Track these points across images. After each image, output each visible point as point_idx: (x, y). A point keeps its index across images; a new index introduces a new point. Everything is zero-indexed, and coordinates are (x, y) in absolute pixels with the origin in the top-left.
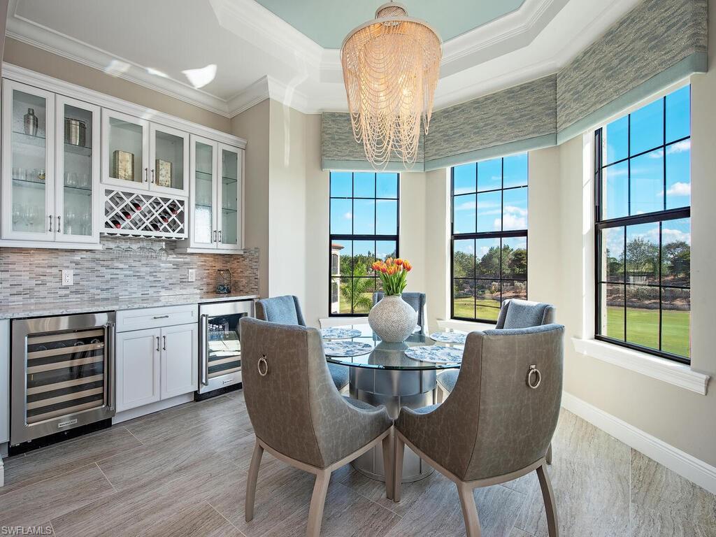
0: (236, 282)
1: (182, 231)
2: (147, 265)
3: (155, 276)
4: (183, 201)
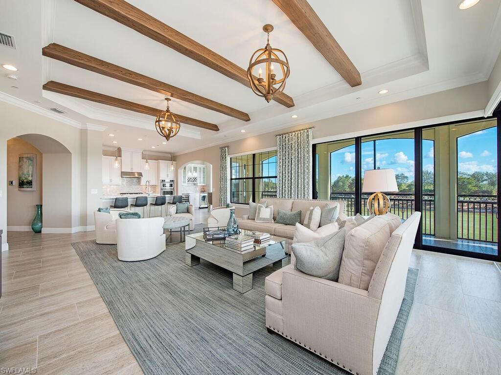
0: (205, 190)
1: (197, 182)
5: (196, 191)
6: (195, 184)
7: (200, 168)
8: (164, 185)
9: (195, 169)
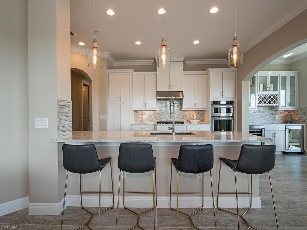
0: (293, 119)
1: (277, 104)
2: (264, 114)
3: (267, 117)
4: (277, 95)
5: (275, 119)
6: (271, 108)
7: (284, 78)
8: (217, 110)
9: (274, 80)
